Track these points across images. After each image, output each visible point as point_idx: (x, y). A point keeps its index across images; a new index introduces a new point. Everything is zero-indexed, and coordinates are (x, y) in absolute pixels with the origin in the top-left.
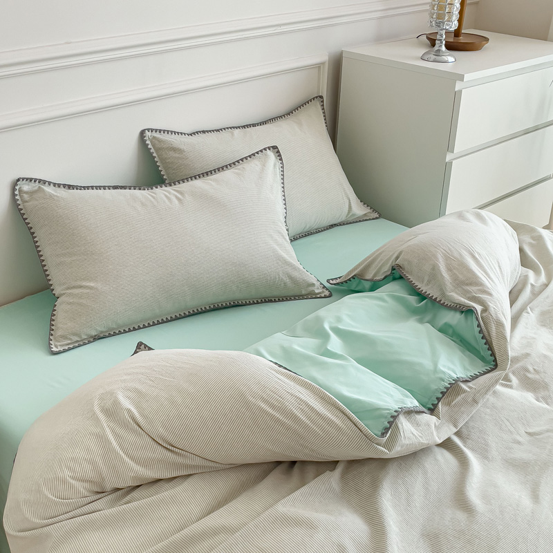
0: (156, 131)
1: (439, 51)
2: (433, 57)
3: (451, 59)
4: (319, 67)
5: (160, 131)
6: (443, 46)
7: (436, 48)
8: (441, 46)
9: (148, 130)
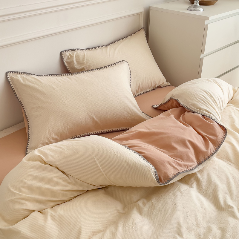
1: (196, 6)
2: (193, 9)
3: (201, 10)
4: (140, 14)
6: (198, 4)
7: (195, 4)
8: (197, 3)
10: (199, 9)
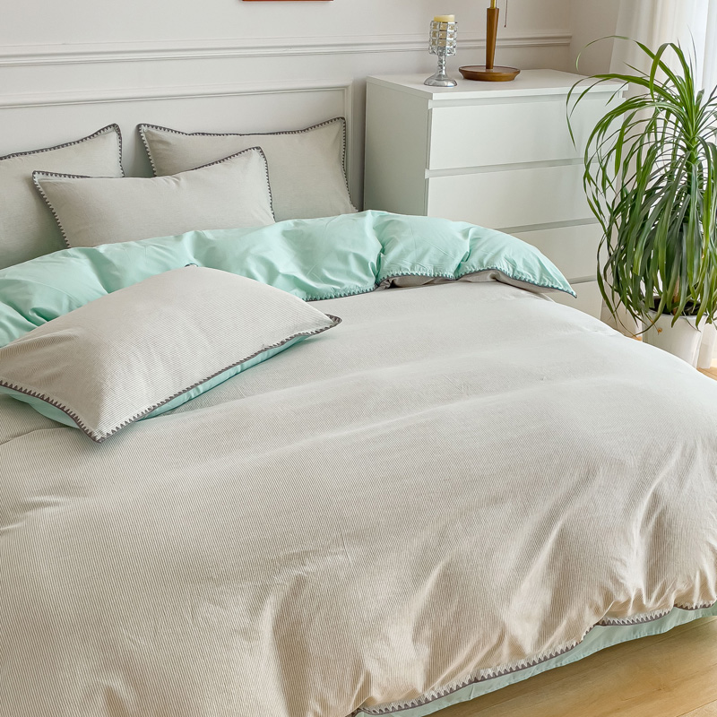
0: (153, 126)
1: (440, 76)
2: (434, 81)
3: (450, 84)
5: (157, 127)
8: (442, 71)
9: (144, 125)
10: (446, 83)
